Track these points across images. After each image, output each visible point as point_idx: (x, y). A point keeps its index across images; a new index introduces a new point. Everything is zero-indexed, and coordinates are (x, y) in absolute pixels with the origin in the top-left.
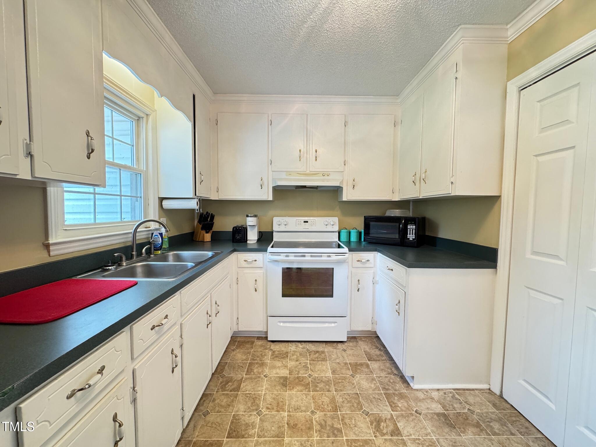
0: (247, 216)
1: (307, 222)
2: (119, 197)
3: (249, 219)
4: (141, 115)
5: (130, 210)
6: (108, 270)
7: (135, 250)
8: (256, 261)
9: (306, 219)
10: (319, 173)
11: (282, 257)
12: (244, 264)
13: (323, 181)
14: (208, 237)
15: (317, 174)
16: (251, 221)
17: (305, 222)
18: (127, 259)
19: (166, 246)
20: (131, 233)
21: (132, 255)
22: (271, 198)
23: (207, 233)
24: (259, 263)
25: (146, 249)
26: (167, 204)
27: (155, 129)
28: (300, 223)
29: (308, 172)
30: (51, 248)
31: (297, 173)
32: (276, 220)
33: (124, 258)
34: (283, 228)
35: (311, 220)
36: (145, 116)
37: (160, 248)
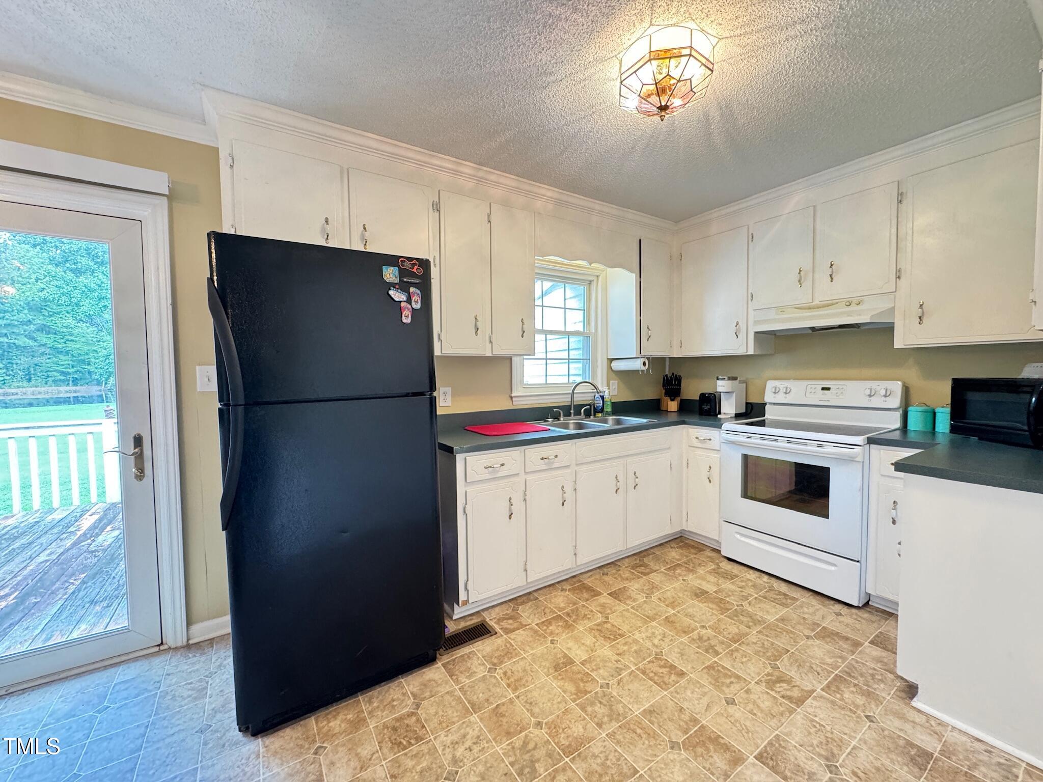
0: (718, 379)
1: (828, 389)
2: (567, 361)
3: (720, 383)
4: (591, 278)
5: (581, 372)
6: (547, 421)
7: (572, 408)
8: (710, 440)
9: (826, 384)
10: (837, 303)
11: (742, 438)
12: (696, 443)
13: (849, 314)
14: (673, 406)
15: (833, 304)
16: (722, 386)
17: (823, 389)
18: (564, 416)
19: (608, 409)
20: (569, 393)
21: (570, 413)
22: (751, 352)
23: (672, 400)
24: (715, 444)
25: (585, 410)
26: (616, 365)
27: (605, 289)
28: (813, 391)
29: (816, 302)
30: (514, 399)
31: (795, 308)
32: (771, 385)
33: (562, 415)
34: (781, 398)
35: (837, 387)
36: (595, 278)
37: (602, 410)
